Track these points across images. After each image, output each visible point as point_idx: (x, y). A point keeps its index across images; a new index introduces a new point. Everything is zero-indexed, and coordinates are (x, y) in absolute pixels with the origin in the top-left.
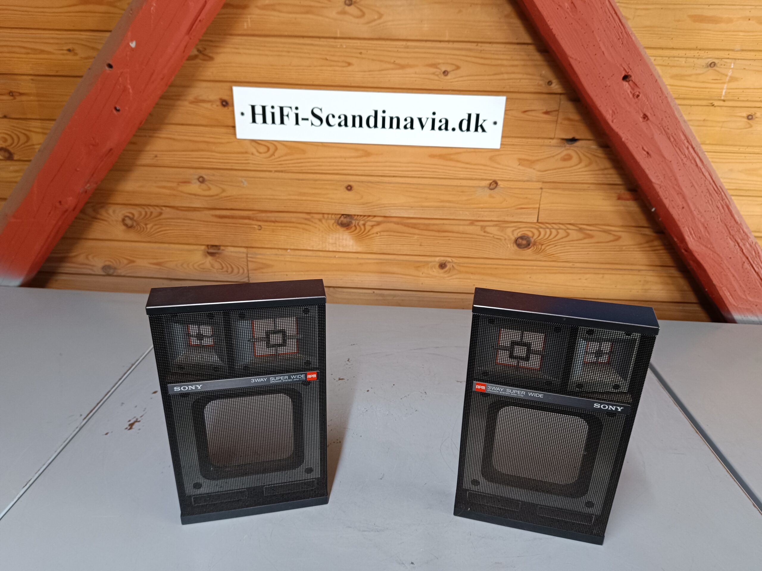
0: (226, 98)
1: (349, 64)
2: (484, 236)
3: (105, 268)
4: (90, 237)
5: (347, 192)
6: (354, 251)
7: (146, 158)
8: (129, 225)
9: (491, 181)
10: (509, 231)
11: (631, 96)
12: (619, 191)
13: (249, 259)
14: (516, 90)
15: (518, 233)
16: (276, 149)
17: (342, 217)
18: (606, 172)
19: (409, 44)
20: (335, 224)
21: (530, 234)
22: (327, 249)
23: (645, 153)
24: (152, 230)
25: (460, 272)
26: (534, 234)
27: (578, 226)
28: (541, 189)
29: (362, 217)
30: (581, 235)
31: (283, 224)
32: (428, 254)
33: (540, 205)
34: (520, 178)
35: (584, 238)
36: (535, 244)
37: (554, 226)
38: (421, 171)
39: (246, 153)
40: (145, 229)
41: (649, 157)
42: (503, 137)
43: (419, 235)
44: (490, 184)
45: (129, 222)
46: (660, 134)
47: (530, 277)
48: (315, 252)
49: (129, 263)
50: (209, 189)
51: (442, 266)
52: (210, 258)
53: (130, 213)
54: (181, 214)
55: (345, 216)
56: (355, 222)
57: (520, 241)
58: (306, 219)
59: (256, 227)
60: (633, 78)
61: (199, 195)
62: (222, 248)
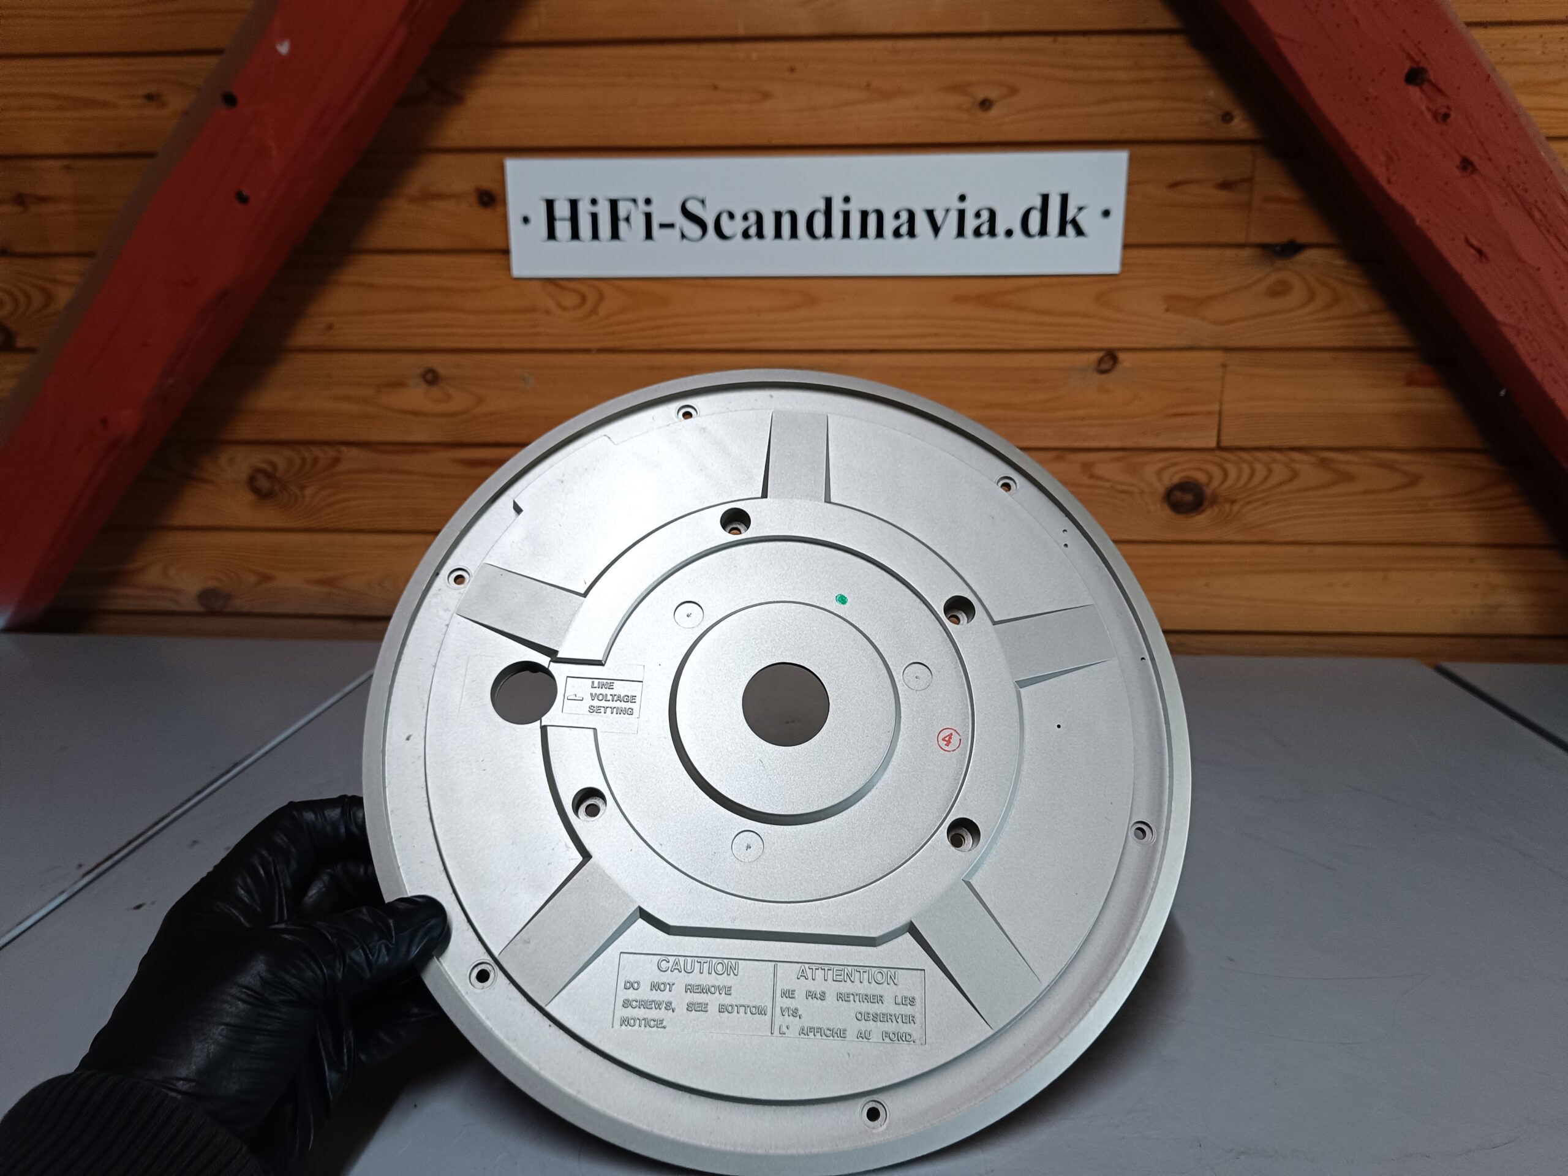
0: (487, 185)
1: (766, 96)
2: (1089, 487)
3: (206, 595)
4: (177, 521)
7: (307, 334)
8: (265, 491)
9: (1101, 354)
10: (1149, 472)
11: (1429, 116)
12: (1407, 366)
14: (1150, 135)
15: (1173, 477)
16: (601, 297)
18: (1374, 319)
19: (901, 44)
21: (1201, 477)
23: (1473, 251)
24: (316, 501)
26: (1210, 477)
27: (1316, 453)
28: (1224, 366)
30: (1325, 476)
33: (1221, 405)
34: (1172, 342)
35: (1334, 483)
36: (1215, 500)
37: (1259, 455)
38: (936, 335)
39: (533, 309)
40: (300, 500)
41: (1484, 260)
42: (1126, 246)
44: (1100, 361)
45: (263, 483)
46: (1506, 204)
47: (1207, 585)
49: (259, 583)
50: (449, 398)
53: (268, 462)
54: (383, 460)
57: (1178, 495)
60: (1431, 75)
61: (425, 414)
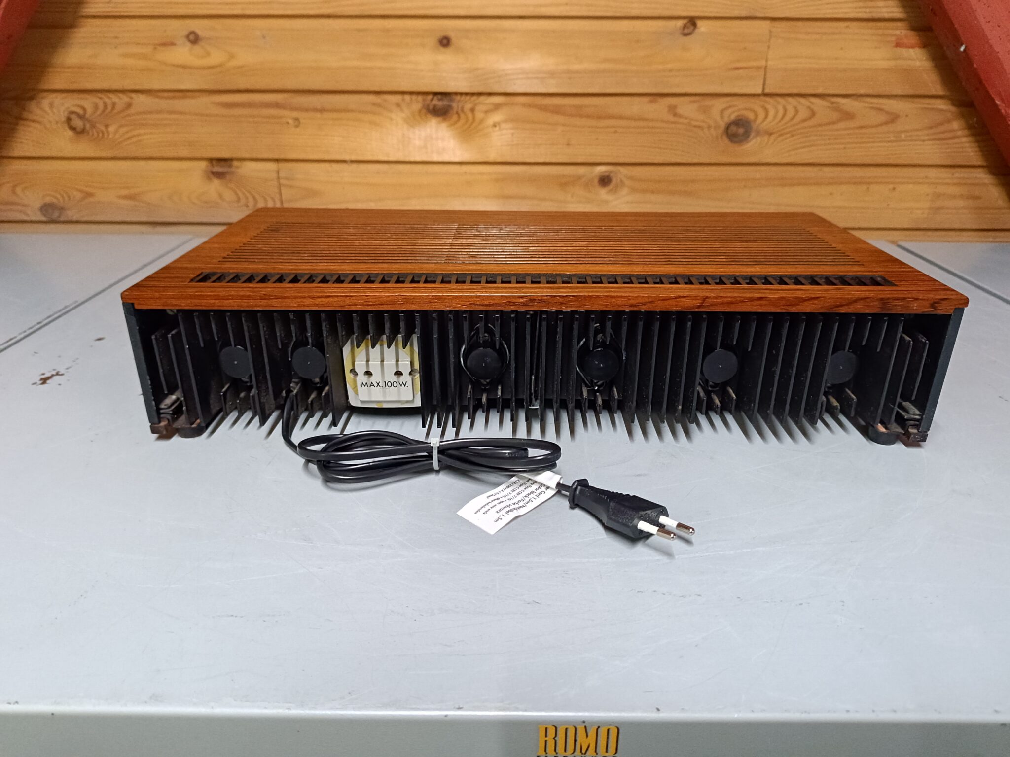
2: (674, 123)
3: (46, 208)
4: (16, 153)
5: (443, 49)
6: (457, 159)
8: (79, 129)
9: (685, 21)
10: (715, 113)
12: (898, 32)
13: (282, 181)
15: (731, 115)
17: (435, 98)
20: (424, 111)
21: (751, 116)
22: (412, 159)
24: (117, 136)
25: (634, 190)
26: (756, 116)
27: (828, 98)
28: (771, 32)
29: (468, 97)
30: (835, 116)
31: (335, 115)
32: (580, 160)
33: (767, 61)
34: (736, 13)
35: (839, 120)
37: (790, 100)
40: (106, 136)
43: (563, 125)
44: (685, 27)
45: (77, 123)
47: (750, 195)
48: (392, 165)
49: (84, 198)
50: (208, 54)
51: (605, 181)
52: (216, 182)
53: (79, 106)
54: (163, 104)
55: (439, 96)
56: (458, 106)
57: (733, 129)
58: (374, 104)
59: (290, 121)
61: (191, 68)
62: (235, 163)
